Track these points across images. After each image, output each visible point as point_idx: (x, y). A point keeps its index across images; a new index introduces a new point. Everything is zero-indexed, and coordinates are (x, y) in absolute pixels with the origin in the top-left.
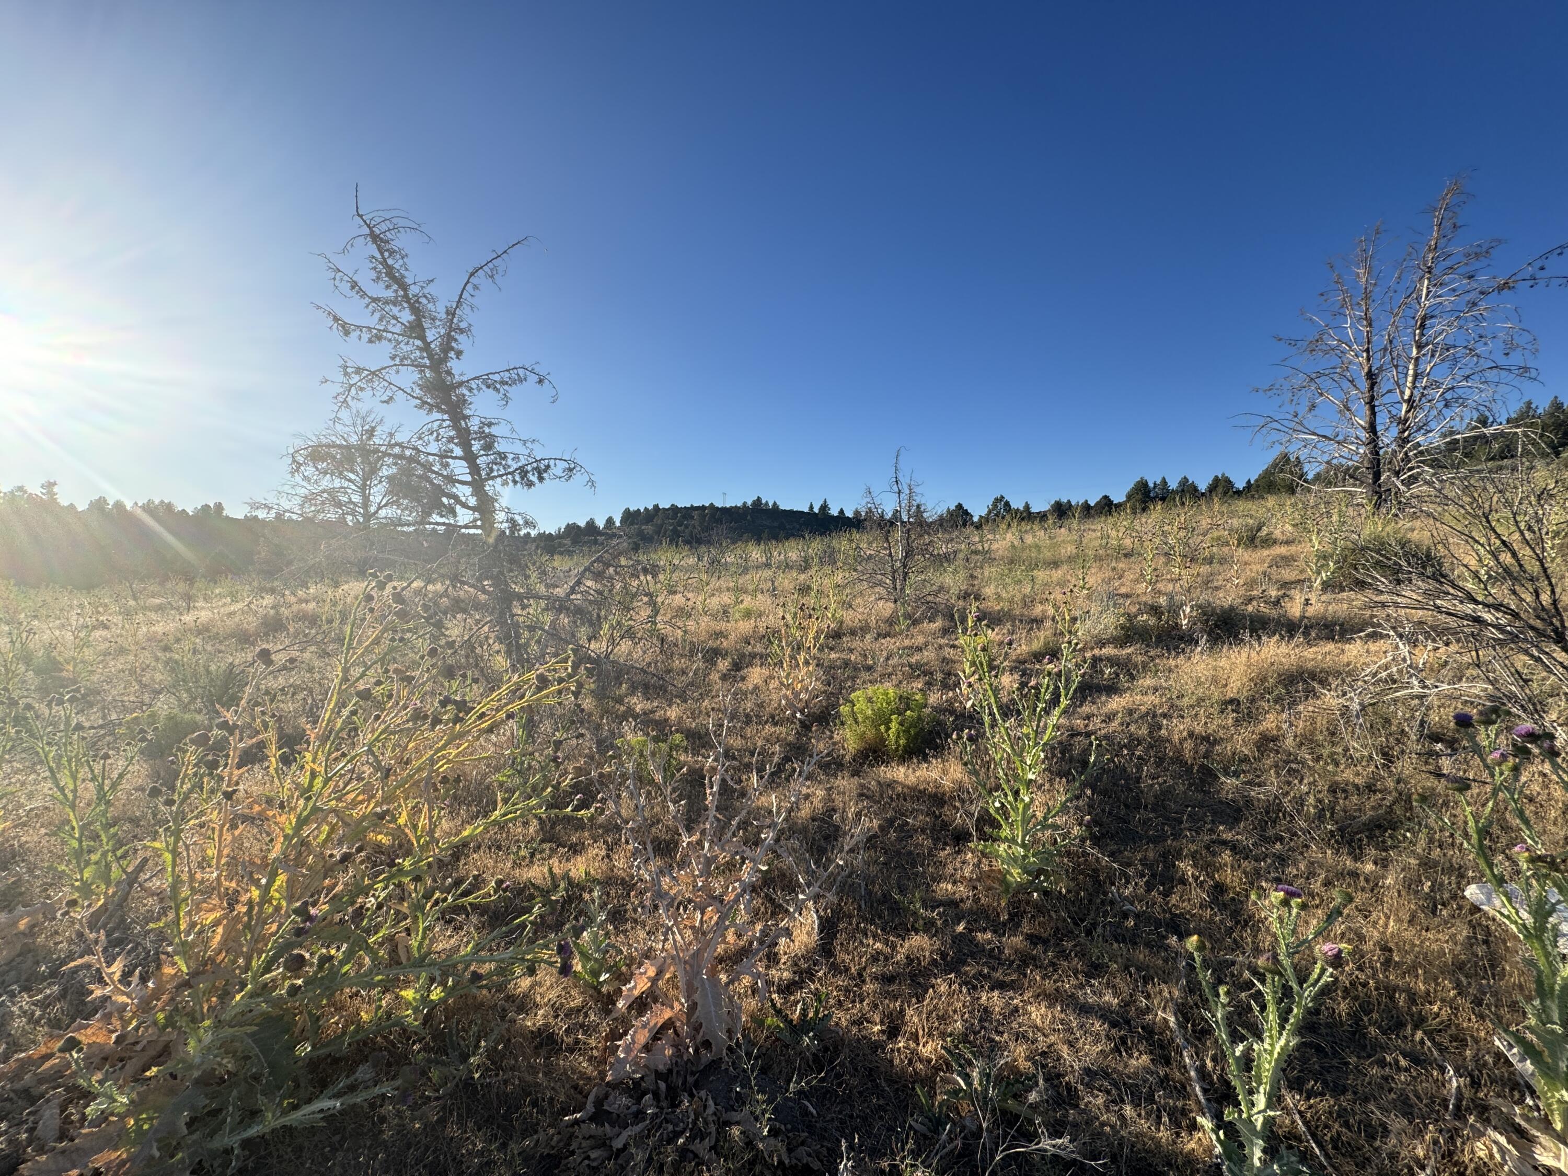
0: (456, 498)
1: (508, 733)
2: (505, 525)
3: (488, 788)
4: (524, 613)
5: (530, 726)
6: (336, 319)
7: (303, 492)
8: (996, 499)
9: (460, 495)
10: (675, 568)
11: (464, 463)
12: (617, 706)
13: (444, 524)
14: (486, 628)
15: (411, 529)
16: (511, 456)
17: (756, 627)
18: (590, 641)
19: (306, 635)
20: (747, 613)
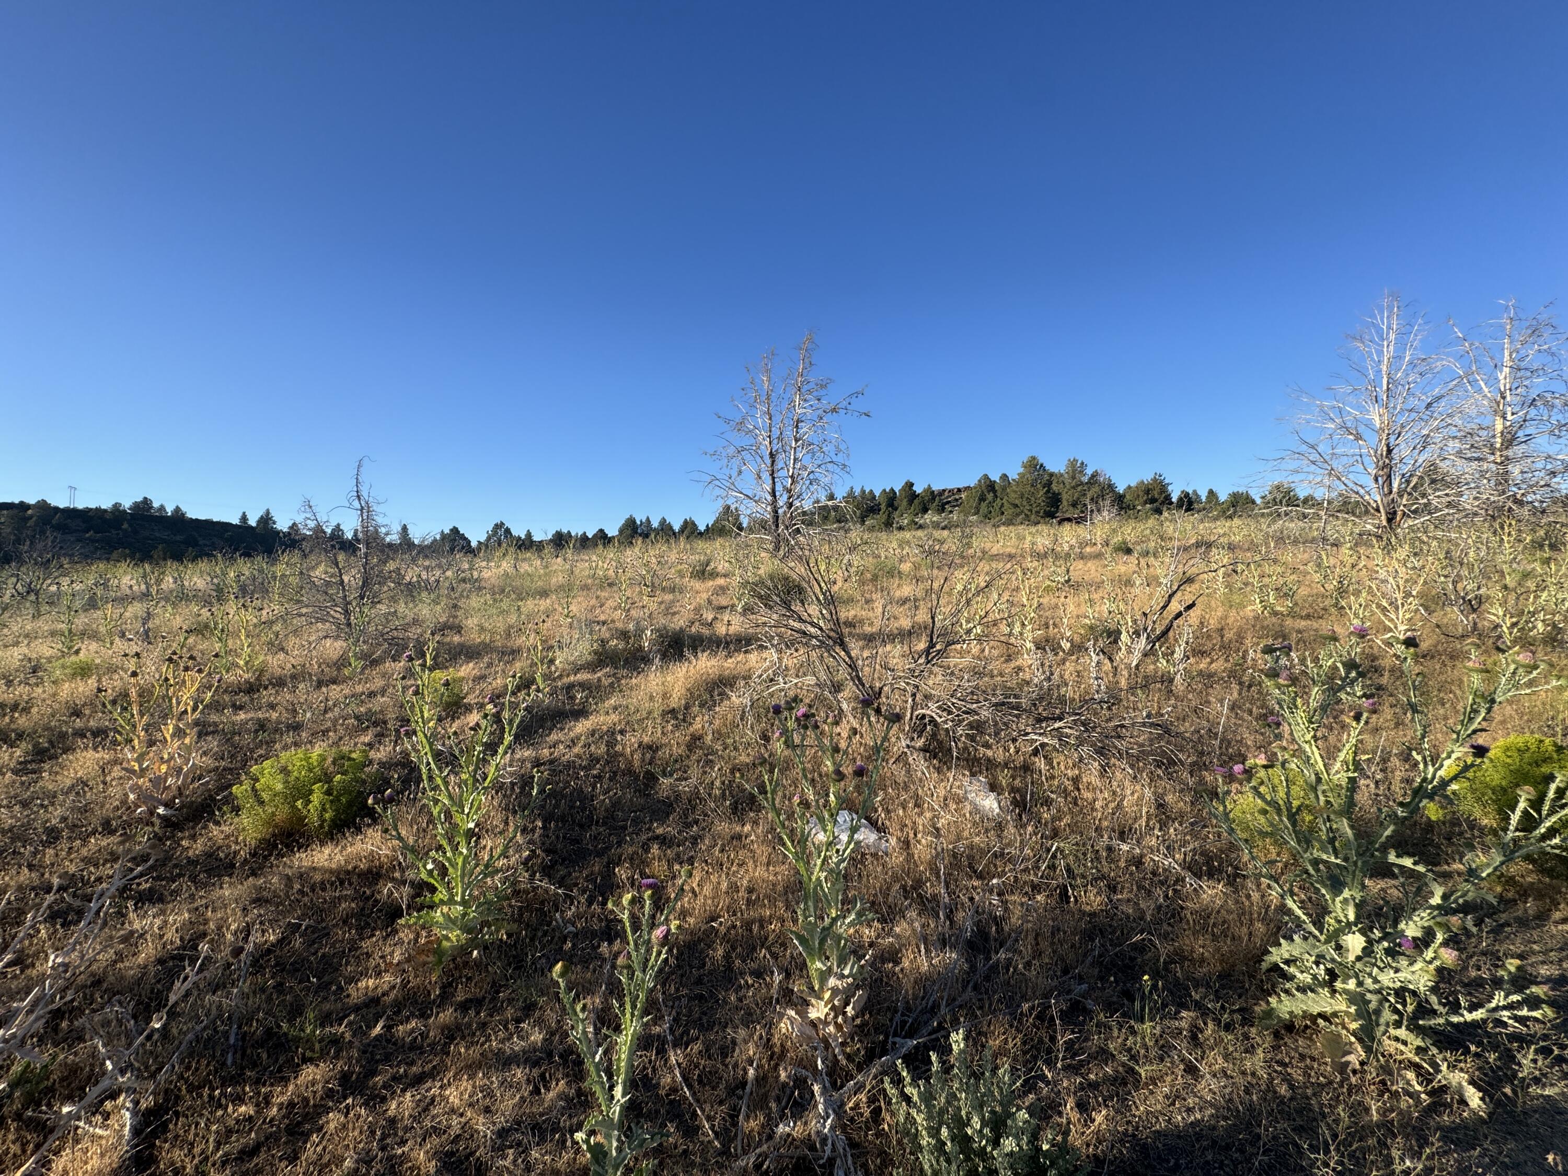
8: (496, 525)
17: (99, 688)
20: (82, 669)
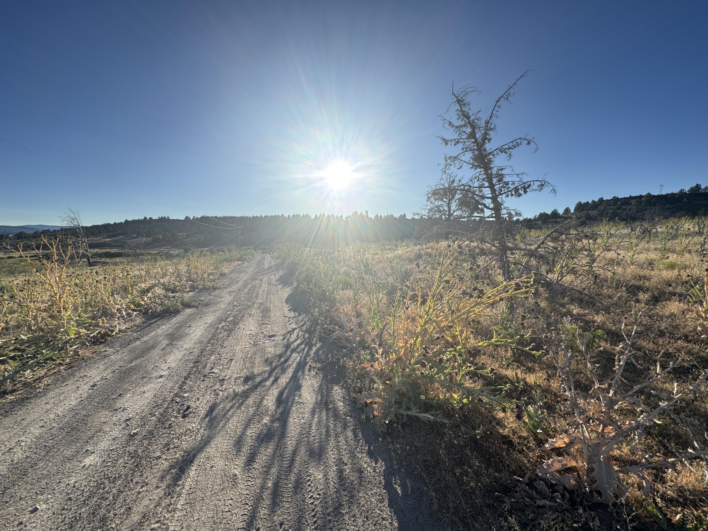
0: (485, 205)
1: (501, 310)
2: (506, 215)
3: (490, 331)
4: (513, 257)
5: (512, 309)
6: (444, 140)
7: (429, 208)
9: (486, 203)
10: (611, 235)
11: (489, 189)
12: (561, 308)
13: (479, 217)
14: (494, 262)
15: (466, 219)
16: (511, 183)
17: (679, 275)
18: (547, 274)
19: (428, 261)
20: (672, 266)
